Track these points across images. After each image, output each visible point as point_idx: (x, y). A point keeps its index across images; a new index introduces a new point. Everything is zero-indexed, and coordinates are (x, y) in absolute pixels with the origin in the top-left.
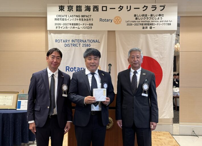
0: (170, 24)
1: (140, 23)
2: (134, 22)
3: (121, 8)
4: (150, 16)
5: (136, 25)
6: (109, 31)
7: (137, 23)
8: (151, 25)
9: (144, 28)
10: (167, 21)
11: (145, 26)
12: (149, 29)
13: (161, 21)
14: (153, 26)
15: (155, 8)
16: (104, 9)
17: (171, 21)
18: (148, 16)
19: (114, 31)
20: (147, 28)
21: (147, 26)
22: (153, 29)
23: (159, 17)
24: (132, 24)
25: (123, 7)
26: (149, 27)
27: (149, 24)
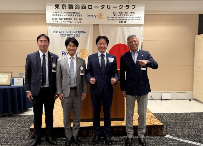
0: (139, 20)
1: (117, 18)
2: (113, 17)
3: (103, 7)
4: (124, 13)
5: (114, 20)
6: (94, 25)
7: (115, 18)
8: (125, 20)
9: (120, 22)
10: (137, 17)
12: (123, 23)
13: (132, 17)
14: (127, 21)
15: (128, 6)
16: (90, 7)
17: (140, 17)
19: (98, 25)
21: (123, 21)
22: (127, 23)
23: (131, 14)
24: (111, 20)
27: (123, 20)
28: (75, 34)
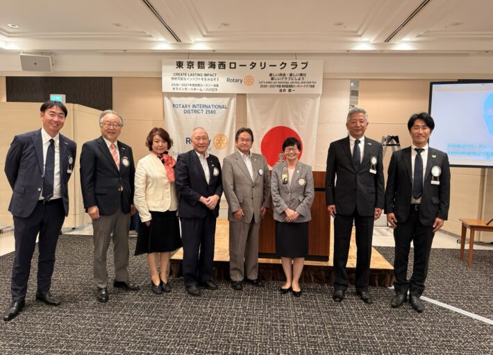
0: (314, 86)
1: (277, 84)
2: (269, 82)
3: (253, 65)
4: (289, 76)
5: (271, 86)
6: (238, 94)
7: (273, 84)
8: (290, 86)
9: (281, 91)
10: (310, 83)
11: (282, 89)
12: (287, 92)
13: (302, 83)
14: (292, 89)
15: (295, 65)
16: (233, 66)
17: (315, 82)
18: (287, 76)
19: (245, 95)
20: (285, 90)
22: (292, 92)
23: (300, 77)
24: (266, 86)
25: (255, 64)
26: (287, 89)
27: (287, 86)
28: (208, 109)
